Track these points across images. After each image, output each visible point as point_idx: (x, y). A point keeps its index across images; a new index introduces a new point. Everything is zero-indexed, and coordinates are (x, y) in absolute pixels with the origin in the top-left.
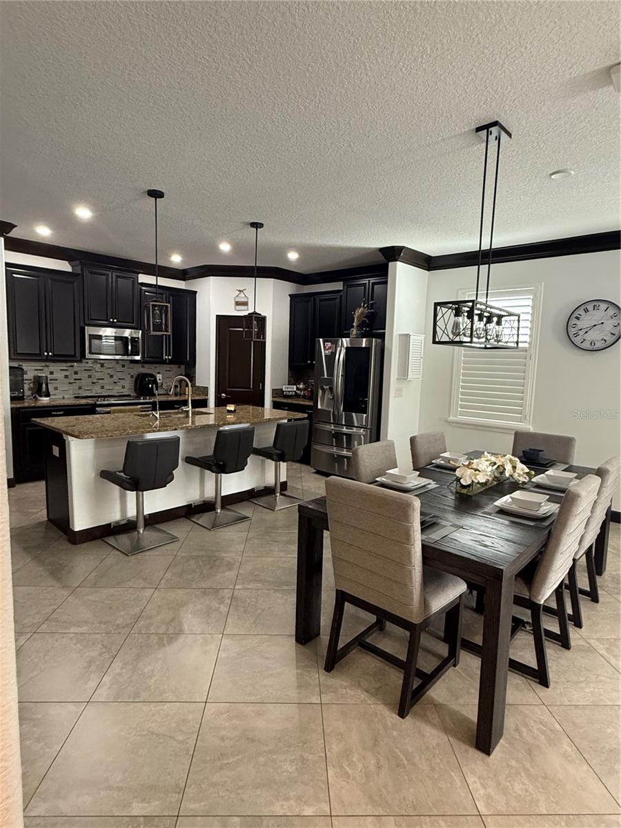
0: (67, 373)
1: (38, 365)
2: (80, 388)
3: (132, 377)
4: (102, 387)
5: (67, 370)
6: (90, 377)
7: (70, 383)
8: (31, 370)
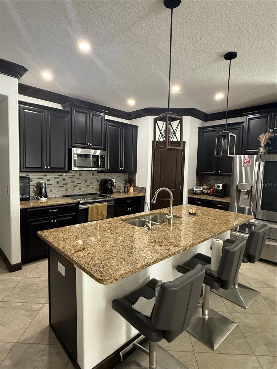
0: (58, 180)
1: (40, 175)
2: (66, 190)
3: (98, 181)
4: (80, 189)
5: (58, 178)
6: (73, 182)
7: (60, 187)
8: (35, 178)
